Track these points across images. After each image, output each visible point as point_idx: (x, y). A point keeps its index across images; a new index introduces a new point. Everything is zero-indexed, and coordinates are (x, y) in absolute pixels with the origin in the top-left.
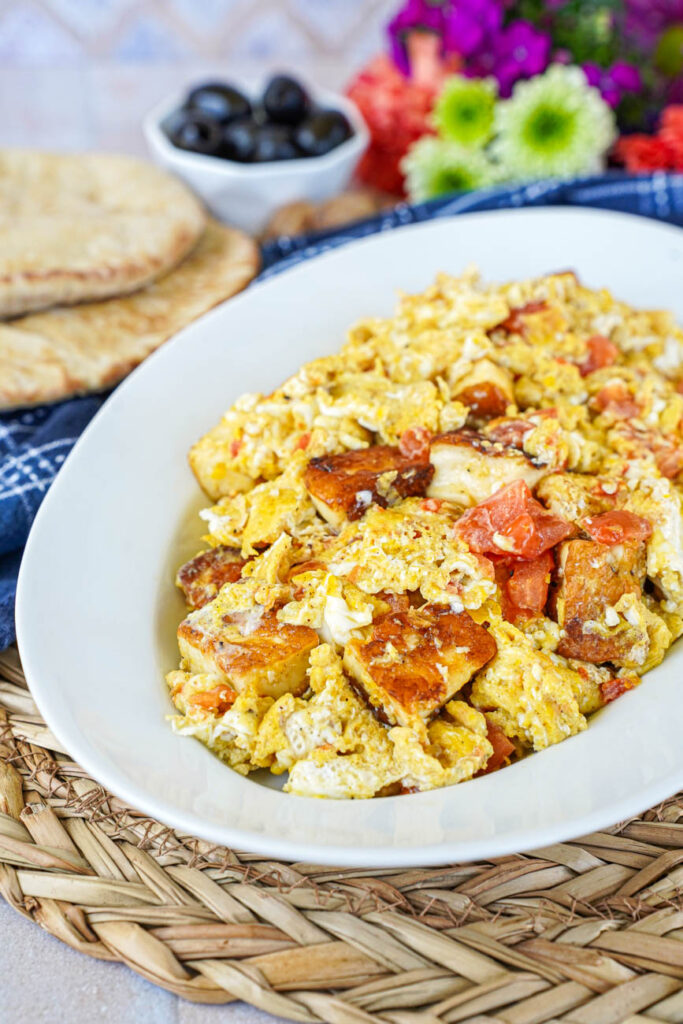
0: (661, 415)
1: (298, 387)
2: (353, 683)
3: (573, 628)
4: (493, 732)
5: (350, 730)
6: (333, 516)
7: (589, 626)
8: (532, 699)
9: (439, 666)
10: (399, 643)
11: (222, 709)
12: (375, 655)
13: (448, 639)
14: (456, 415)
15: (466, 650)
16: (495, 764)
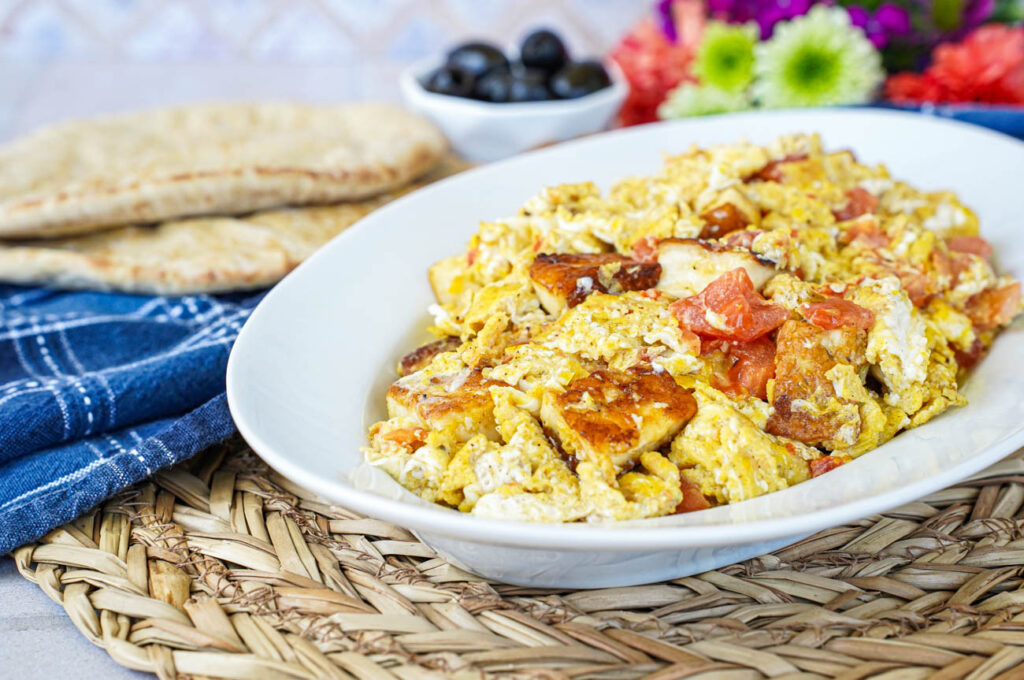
0: (911, 246)
1: (539, 205)
2: (549, 434)
3: (782, 406)
4: (685, 486)
5: (539, 472)
6: (554, 301)
7: (797, 404)
8: (728, 452)
9: (634, 416)
10: (598, 393)
11: (416, 445)
12: (571, 401)
13: (648, 395)
14: (691, 226)
15: (665, 405)
16: (681, 509)
